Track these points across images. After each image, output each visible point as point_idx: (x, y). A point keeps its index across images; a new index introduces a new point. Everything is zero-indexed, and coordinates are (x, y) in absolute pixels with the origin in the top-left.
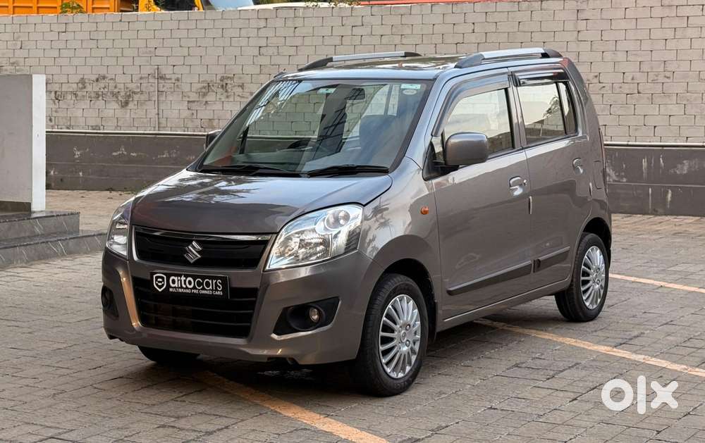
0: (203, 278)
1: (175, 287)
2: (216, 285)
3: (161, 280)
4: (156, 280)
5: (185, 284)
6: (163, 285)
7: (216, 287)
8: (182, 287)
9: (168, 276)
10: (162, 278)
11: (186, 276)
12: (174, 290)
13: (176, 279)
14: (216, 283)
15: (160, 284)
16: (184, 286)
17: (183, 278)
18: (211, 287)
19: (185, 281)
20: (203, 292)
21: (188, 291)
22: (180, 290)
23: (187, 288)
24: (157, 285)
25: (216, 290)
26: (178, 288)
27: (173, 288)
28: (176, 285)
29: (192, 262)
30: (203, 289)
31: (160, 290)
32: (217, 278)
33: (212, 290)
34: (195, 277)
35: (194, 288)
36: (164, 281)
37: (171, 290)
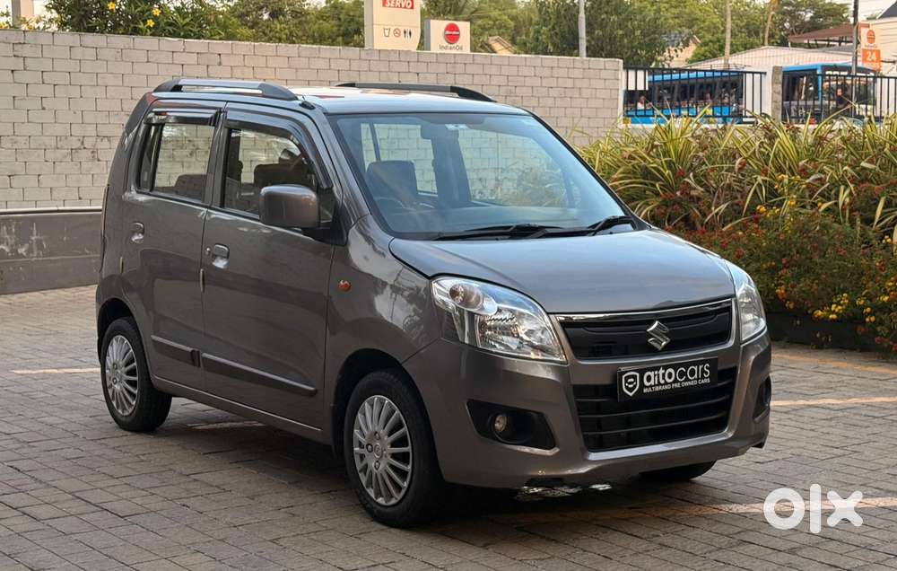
0: (686, 365)
1: (651, 386)
2: (703, 371)
3: (632, 380)
4: (626, 382)
5: (664, 378)
6: (635, 386)
7: (702, 375)
8: (659, 384)
9: (642, 372)
10: (634, 377)
11: (666, 368)
12: (650, 390)
13: (652, 374)
14: (703, 369)
15: (631, 386)
16: (662, 382)
17: (662, 371)
18: (696, 376)
19: (664, 375)
20: (686, 384)
21: (666, 387)
22: (657, 388)
23: (666, 383)
24: (627, 388)
25: (703, 378)
26: (655, 385)
27: (648, 387)
28: (652, 383)
29: (660, 348)
30: (687, 380)
31: (631, 394)
32: (703, 363)
33: (698, 379)
34: (675, 367)
35: (676, 381)
36: (636, 380)
37: (645, 390)
